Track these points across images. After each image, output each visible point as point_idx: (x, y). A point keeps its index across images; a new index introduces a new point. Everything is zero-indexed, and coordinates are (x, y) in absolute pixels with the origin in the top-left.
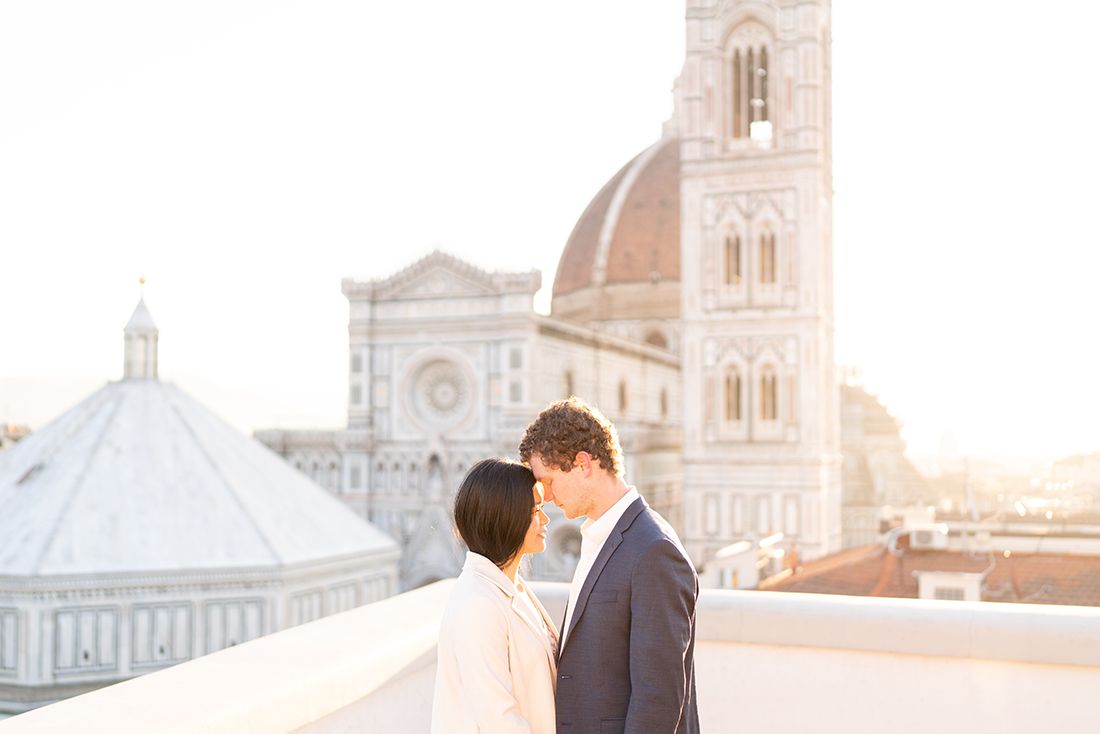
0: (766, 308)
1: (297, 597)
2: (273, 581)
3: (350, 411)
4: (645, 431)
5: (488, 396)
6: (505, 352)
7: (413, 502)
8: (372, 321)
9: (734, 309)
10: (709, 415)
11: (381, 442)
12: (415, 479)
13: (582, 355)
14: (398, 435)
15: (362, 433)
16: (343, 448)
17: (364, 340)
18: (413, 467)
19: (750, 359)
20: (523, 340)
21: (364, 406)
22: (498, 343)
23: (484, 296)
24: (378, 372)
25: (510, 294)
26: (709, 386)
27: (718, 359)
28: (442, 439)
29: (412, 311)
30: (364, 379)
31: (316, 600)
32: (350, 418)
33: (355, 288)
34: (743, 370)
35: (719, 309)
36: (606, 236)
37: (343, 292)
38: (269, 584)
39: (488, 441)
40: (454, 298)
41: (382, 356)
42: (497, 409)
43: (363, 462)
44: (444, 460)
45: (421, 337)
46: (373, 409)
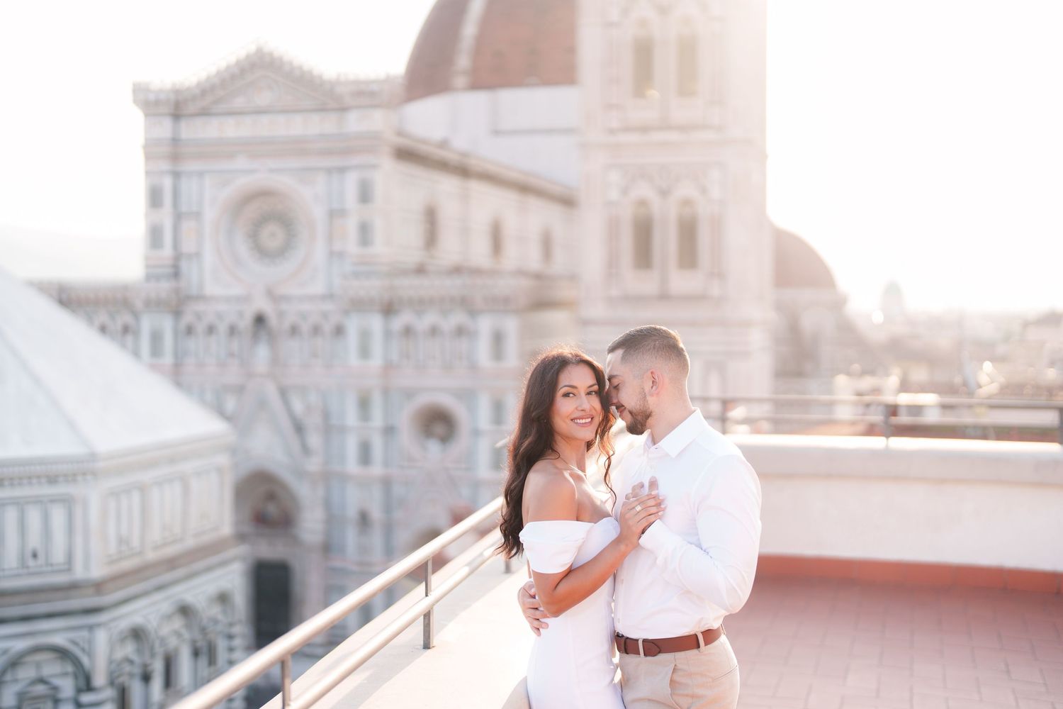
0: (683, 128)
1: (115, 494)
2: (84, 474)
3: (147, 258)
4: (525, 283)
5: (330, 238)
6: (351, 183)
7: (233, 375)
8: (175, 141)
9: (644, 129)
10: (612, 263)
11: (189, 298)
12: (235, 345)
13: (446, 187)
14: (211, 289)
15: (165, 287)
16: (139, 304)
17: (165, 166)
18: (233, 330)
19: (664, 193)
20: (374, 167)
21: (167, 251)
22: (342, 170)
23: (322, 109)
24: (184, 208)
25: (359, 107)
26: (613, 228)
27: (625, 191)
28: (271, 294)
29: (230, 129)
30: (165, 217)
31: (136, 497)
32: (148, 266)
33: (152, 97)
34: (656, 205)
35: (627, 129)
36: (470, 29)
37: (136, 101)
38: (80, 478)
39: (329, 297)
40: (285, 111)
41: (189, 187)
42: (341, 255)
43: (167, 324)
44: (273, 321)
45: (241, 163)
46: (178, 257)
